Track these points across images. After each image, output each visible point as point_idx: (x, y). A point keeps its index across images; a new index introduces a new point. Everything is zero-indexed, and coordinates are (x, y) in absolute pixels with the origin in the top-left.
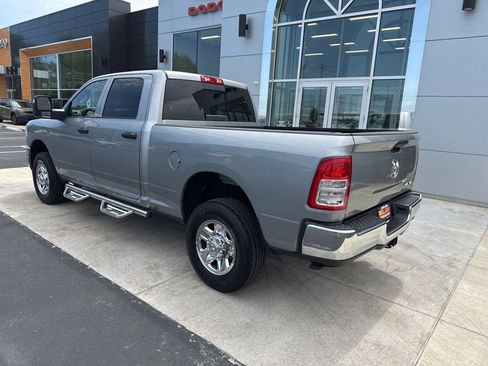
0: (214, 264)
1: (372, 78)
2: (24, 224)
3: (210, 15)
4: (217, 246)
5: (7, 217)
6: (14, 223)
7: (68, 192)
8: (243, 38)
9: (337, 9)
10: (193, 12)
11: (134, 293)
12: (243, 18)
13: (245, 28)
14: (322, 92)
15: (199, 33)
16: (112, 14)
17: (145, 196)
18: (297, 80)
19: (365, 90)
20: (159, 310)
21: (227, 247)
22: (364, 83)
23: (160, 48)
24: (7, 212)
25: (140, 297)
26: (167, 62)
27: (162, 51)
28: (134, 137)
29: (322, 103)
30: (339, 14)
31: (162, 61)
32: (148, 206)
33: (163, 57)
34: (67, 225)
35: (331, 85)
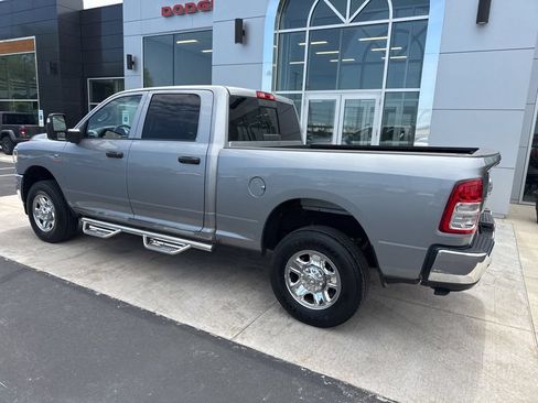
0: (309, 297)
1: (384, 90)
2: (39, 269)
3: (188, 17)
4: (316, 278)
5: (11, 263)
6: (25, 269)
7: (87, 227)
8: (239, 45)
9: (345, 17)
10: (167, 12)
11: (229, 337)
12: (239, 22)
13: (241, 33)
14: (331, 105)
15: (175, 36)
16: (60, 10)
17: (208, 227)
18: (303, 92)
19: (377, 102)
20: (268, 353)
21: (326, 278)
22: (375, 96)
23: (126, 52)
24: (8, 256)
25: (238, 341)
26: (136, 70)
27: (129, 57)
28: (197, 162)
29: (331, 117)
30: (347, 22)
31: (130, 68)
32: (210, 238)
33: (132, 63)
34: (95, 267)
35: (340, 98)
